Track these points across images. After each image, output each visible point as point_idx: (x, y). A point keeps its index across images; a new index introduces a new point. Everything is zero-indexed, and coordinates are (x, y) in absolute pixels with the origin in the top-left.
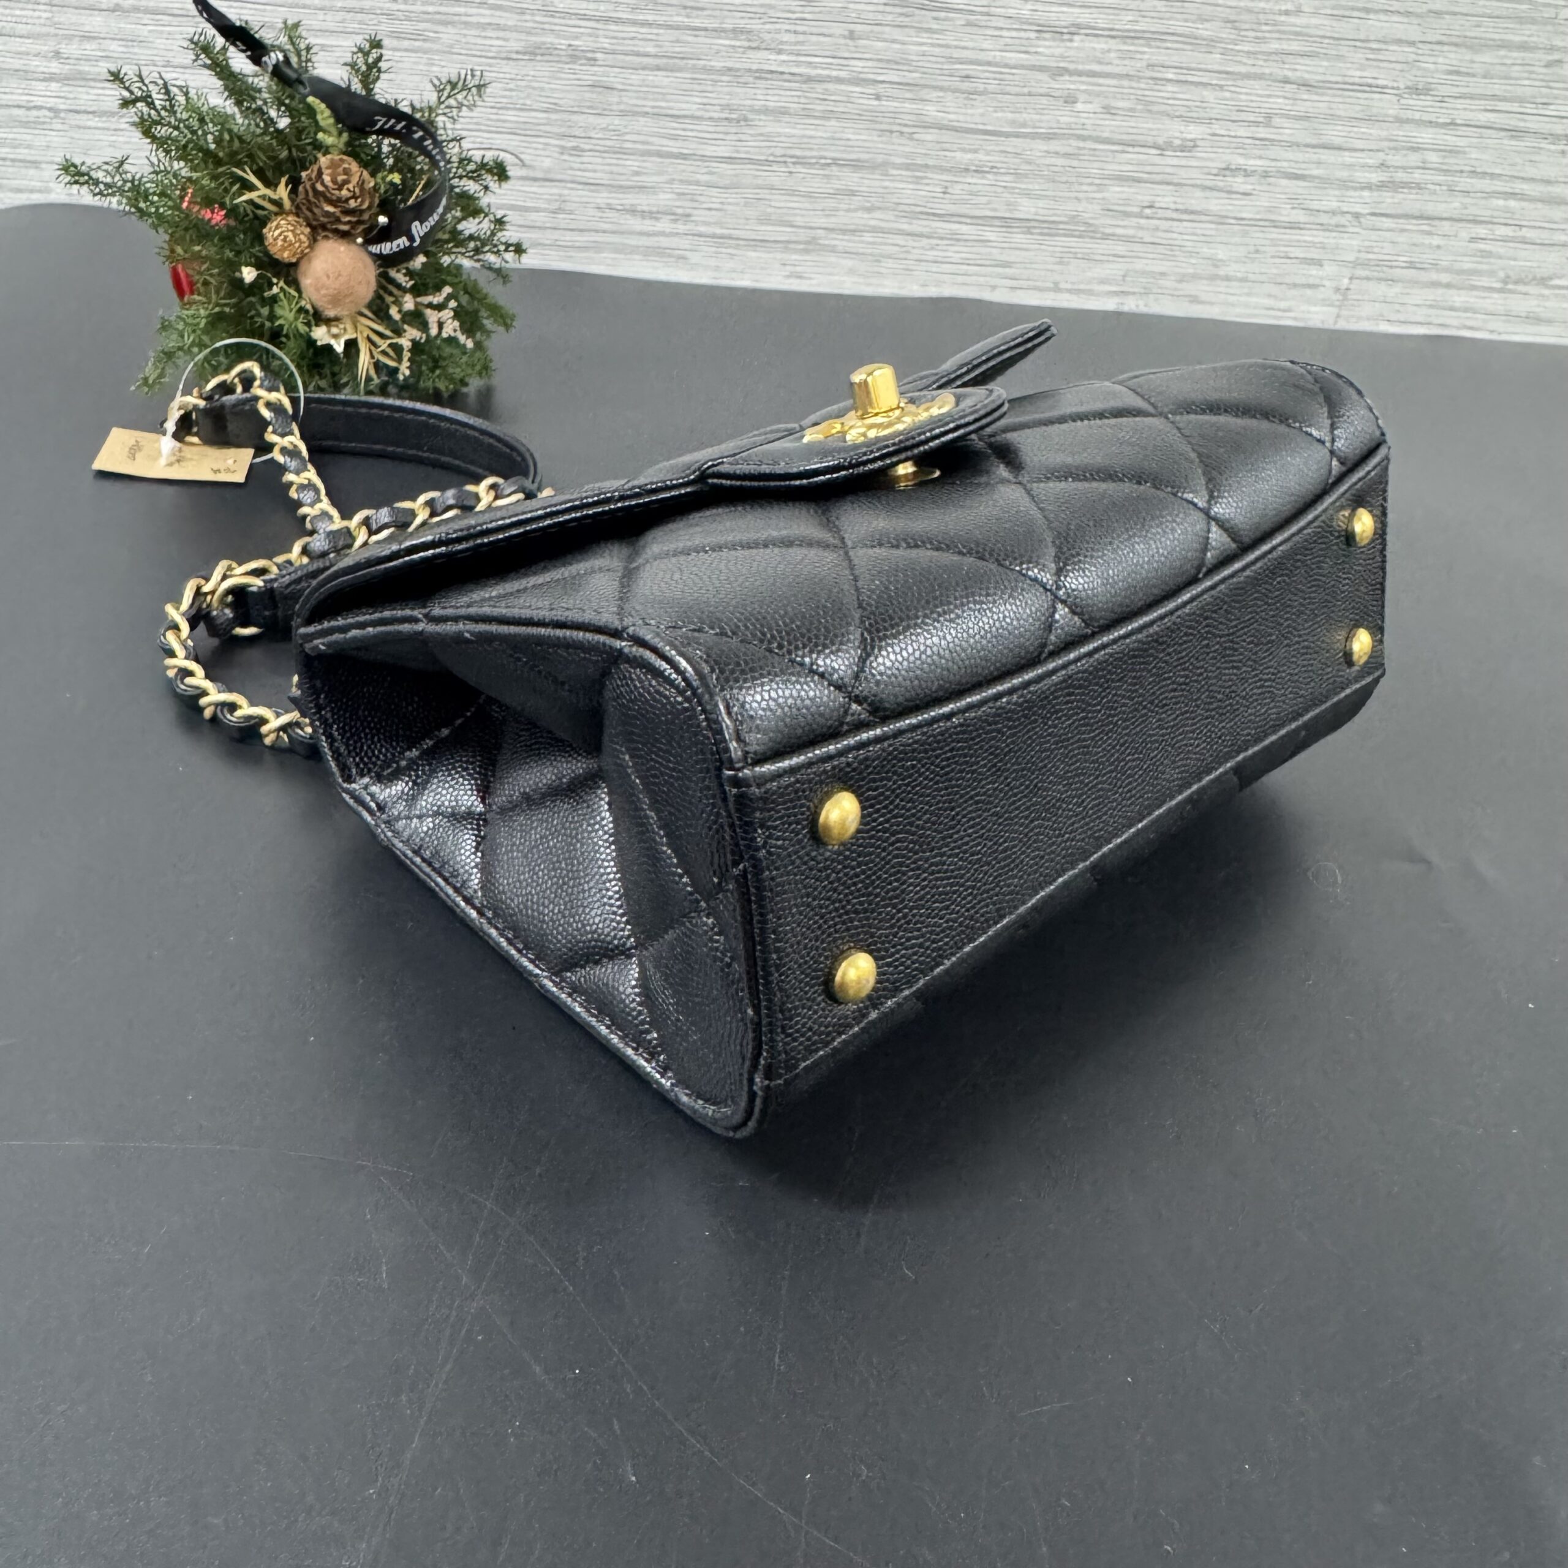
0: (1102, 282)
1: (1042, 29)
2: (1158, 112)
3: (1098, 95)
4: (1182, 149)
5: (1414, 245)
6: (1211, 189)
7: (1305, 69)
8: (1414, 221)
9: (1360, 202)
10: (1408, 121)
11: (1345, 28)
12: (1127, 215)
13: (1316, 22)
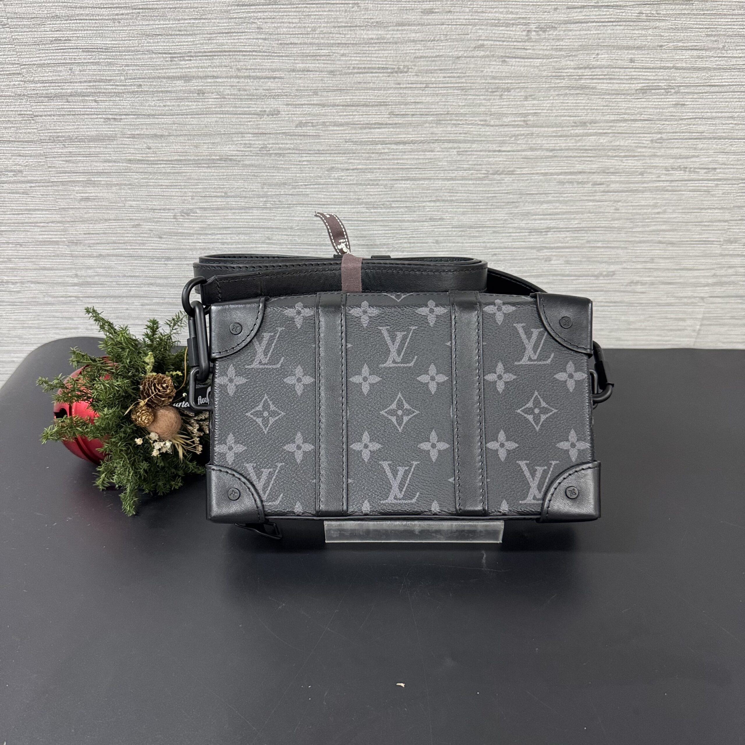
1: (532, 231)
2: (594, 261)
3: (562, 256)
4: (607, 276)
5: (734, 309)
6: (624, 292)
7: (669, 236)
8: (734, 299)
9: (704, 291)
10: (727, 255)
11: (689, 218)
13: (674, 216)
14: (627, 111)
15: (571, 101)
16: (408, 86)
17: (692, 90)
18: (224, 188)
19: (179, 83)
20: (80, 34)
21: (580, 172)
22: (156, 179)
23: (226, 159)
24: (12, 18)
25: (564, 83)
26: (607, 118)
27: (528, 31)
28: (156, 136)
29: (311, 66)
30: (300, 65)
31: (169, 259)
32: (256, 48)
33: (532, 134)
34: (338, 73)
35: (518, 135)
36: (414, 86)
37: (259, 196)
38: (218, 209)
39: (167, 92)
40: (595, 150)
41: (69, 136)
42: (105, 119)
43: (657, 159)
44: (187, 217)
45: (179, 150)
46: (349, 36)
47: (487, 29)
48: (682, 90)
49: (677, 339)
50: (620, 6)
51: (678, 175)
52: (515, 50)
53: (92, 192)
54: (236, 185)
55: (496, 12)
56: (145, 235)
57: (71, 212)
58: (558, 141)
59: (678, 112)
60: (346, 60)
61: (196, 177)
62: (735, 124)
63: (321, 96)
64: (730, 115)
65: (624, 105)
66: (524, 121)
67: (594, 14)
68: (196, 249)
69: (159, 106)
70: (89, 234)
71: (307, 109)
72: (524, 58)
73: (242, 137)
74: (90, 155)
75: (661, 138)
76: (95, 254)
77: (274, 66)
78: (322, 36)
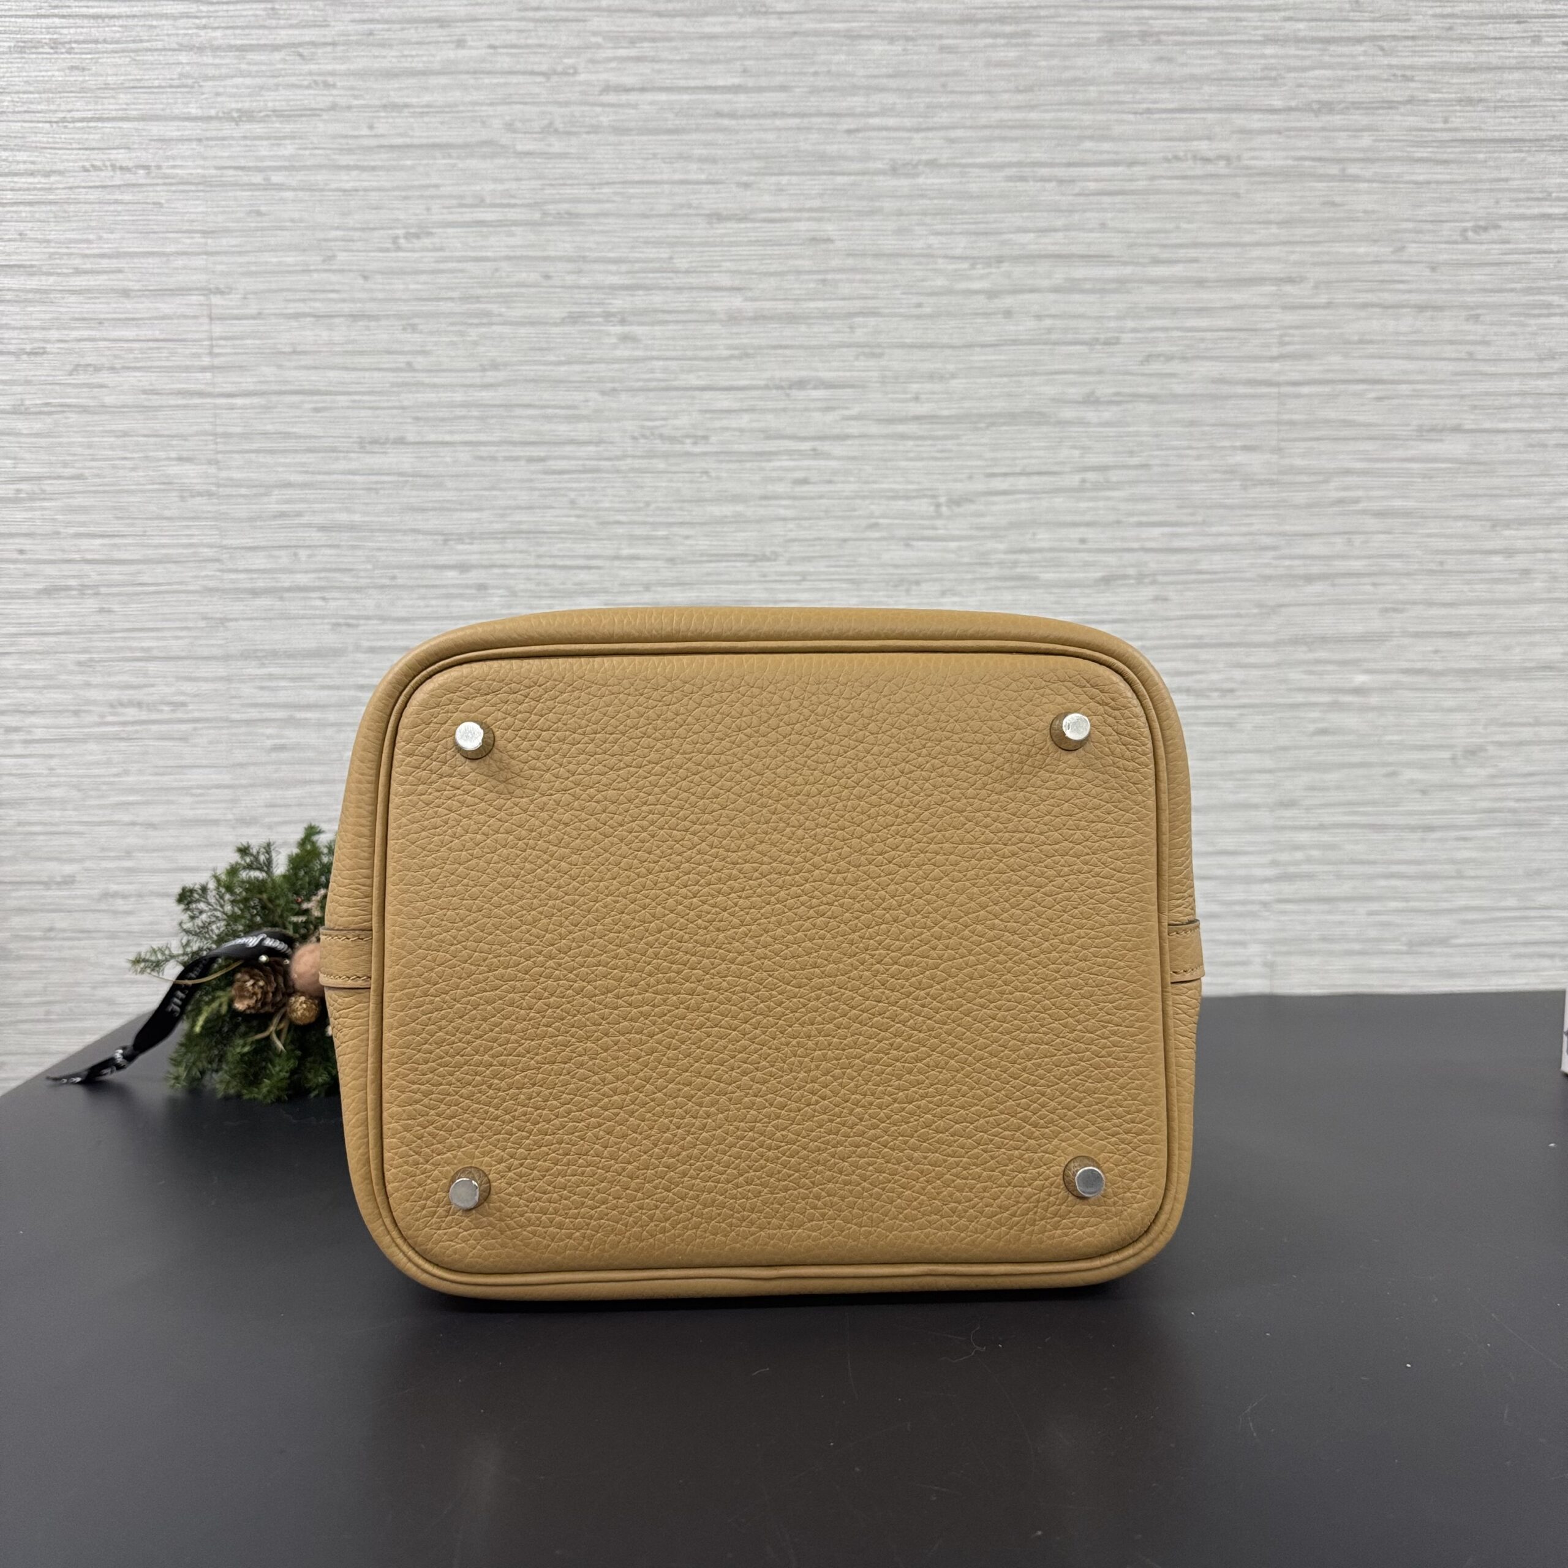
5: (1320, 922)
8: (1314, 904)
10: (1283, 828)
16: (778, 578)
17: (1172, 578)
19: (451, 574)
20: (317, 506)
24: (225, 486)
25: (993, 572)
27: (938, 505)
29: (641, 551)
30: (627, 551)
32: (566, 528)
34: (680, 562)
36: (786, 578)
39: (433, 586)
41: (273, 650)
42: (333, 624)
46: (694, 513)
47: (880, 504)
48: (1160, 578)
50: (1055, 473)
52: (923, 531)
53: (292, 735)
55: (891, 482)
57: (252, 769)
59: (1159, 610)
60: (692, 545)
62: (1247, 625)
64: (1235, 612)
67: (1022, 482)
69: (419, 607)
72: (934, 540)
74: (300, 678)
77: (591, 552)
78: (658, 512)
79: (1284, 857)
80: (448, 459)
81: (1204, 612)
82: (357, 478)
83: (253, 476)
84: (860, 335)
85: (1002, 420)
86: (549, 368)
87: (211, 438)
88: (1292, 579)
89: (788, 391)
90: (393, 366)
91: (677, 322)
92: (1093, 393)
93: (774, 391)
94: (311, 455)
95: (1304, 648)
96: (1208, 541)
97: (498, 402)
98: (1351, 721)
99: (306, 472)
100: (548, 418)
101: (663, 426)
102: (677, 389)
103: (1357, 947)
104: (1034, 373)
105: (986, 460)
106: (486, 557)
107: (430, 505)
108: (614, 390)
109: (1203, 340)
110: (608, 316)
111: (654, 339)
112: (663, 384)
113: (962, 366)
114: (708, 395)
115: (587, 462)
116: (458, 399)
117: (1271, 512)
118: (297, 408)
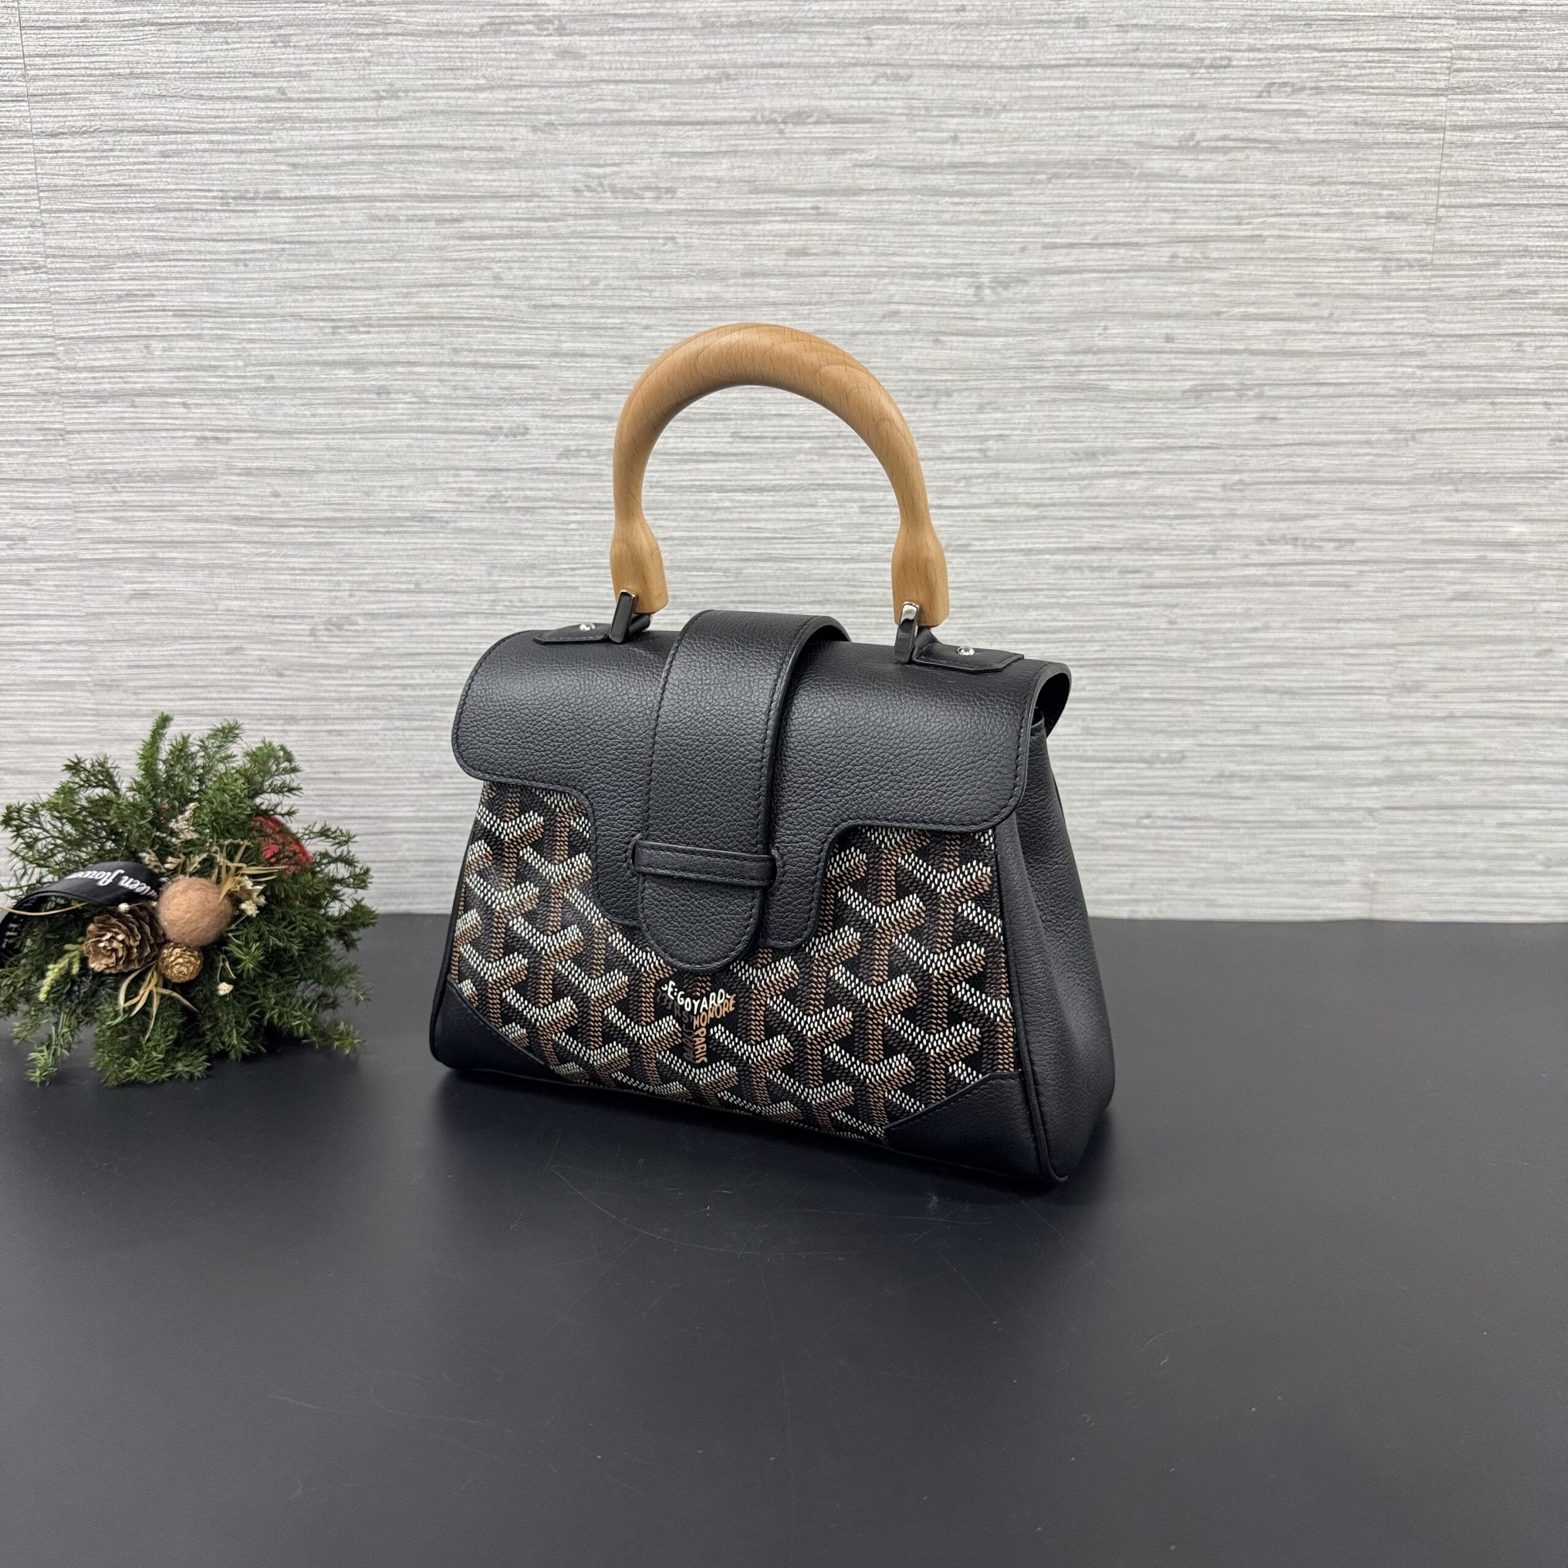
0: (1110, 892)
2: (1139, 729)
4: (1171, 760)
5: (1438, 834)
6: (1208, 796)
7: (1283, 678)
8: (1433, 812)
9: (1368, 797)
10: (1404, 717)
11: (1318, 638)
12: (1124, 826)
13: (1286, 635)
14: (1172, 431)
15: (1065, 413)
17: (1284, 391)
18: (412, 575)
19: (344, 373)
21: (1094, 549)
22: (284, 556)
23: (423, 518)
24: (54, 256)
25: (1049, 379)
26: (1135, 443)
27: (979, 287)
28: (291, 471)
29: (587, 346)
30: (569, 345)
31: (292, 719)
32: (489, 313)
33: (997, 475)
34: (637, 359)
35: (971, 477)
37: (481, 591)
38: (400, 616)
39: (321, 389)
40: (1118, 505)
41: (126, 471)
42: (198, 438)
43: (1238, 521)
44: (337, 633)
45: (336, 500)
46: (657, 294)
47: (903, 285)
48: (1268, 391)
49: (1334, 905)
50: (1137, 244)
51: (1285, 552)
52: (957, 322)
53: (155, 580)
54: (438, 567)
55: (917, 255)
56: (250, 670)
57: (109, 621)
58: (1048, 489)
59: (1265, 433)
60: (653, 338)
61: (361, 553)
62: (1377, 455)
63: (607, 401)
64: (1363, 437)
65: (1164, 419)
66: (980, 450)
67: (1092, 257)
68: (350, 700)
69: (304, 416)
70: (138, 667)
71: (580, 426)
72: (972, 335)
73: (456, 476)
74: (160, 508)
75: (1241, 482)
76: (145, 710)
77: (521, 345)
78: (609, 293)
79: (1401, 754)
80: (334, 219)
81: (1323, 437)
82: (222, 247)
83: (89, 243)
84: (880, 50)
85: (1069, 171)
86: (463, 94)
87: (32, 191)
88: (1440, 396)
89: (782, 126)
90: (261, 93)
91: (634, 31)
92: (1193, 135)
93: (763, 127)
94: (159, 215)
95: (1449, 488)
96: (1334, 343)
97: (398, 143)
98: (1500, 583)
99: (156, 238)
100: (465, 164)
101: (615, 173)
102: (633, 123)
103: (1480, 865)
104: (1114, 107)
105: (1045, 225)
106: (386, 350)
107: (313, 282)
108: (550, 124)
109: (1344, 64)
110: (541, 22)
111: (601, 53)
112: (616, 116)
113: (1017, 94)
114: (674, 131)
115: (515, 223)
116: (345, 138)
117: (1420, 304)
118: (140, 150)
